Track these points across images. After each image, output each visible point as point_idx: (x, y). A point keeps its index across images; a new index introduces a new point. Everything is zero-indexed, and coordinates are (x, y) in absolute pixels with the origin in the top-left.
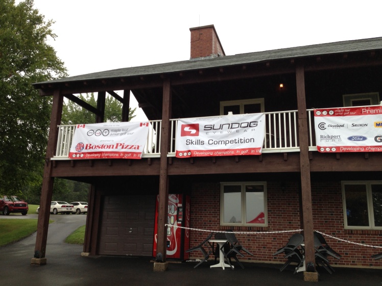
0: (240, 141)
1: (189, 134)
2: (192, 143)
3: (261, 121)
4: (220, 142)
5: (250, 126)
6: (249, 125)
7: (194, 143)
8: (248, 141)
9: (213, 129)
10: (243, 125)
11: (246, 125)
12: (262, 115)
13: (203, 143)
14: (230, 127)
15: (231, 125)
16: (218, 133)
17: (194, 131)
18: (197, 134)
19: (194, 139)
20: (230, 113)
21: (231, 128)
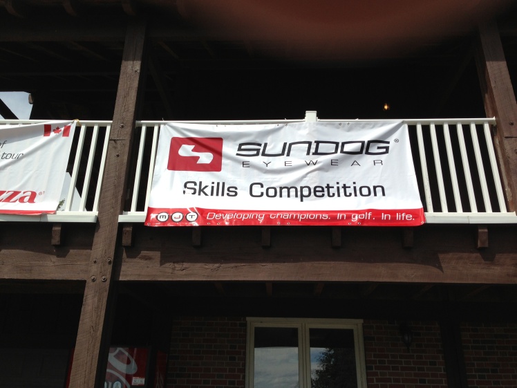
0: (342, 191)
3: (397, 141)
5: (367, 153)
9: (264, 154)
10: (348, 148)
11: (356, 147)
12: (403, 123)
13: (233, 192)
14: (313, 150)
17: (206, 158)
18: (215, 166)
20: (311, 115)
21: (316, 153)
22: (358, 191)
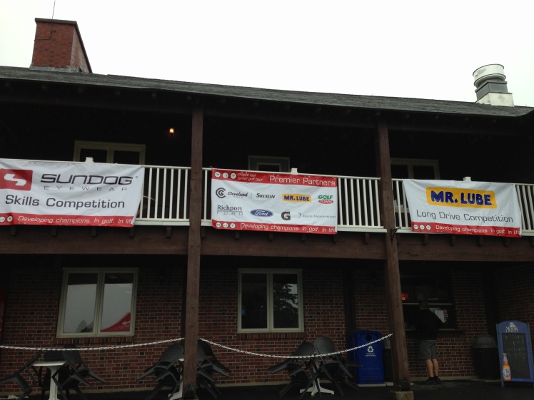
0: (101, 204)
1: (12, 185)
2: (16, 201)
3: (137, 177)
4: (68, 204)
5: (119, 183)
6: (118, 181)
7: (21, 201)
8: (114, 205)
9: (58, 182)
10: (108, 181)
11: (113, 180)
12: (139, 168)
13: (36, 203)
14: (87, 181)
15: (88, 178)
16: (65, 189)
17: (22, 182)
18: (27, 188)
19: (20, 194)
20: (89, 160)
21: (89, 183)
22: (110, 205)
